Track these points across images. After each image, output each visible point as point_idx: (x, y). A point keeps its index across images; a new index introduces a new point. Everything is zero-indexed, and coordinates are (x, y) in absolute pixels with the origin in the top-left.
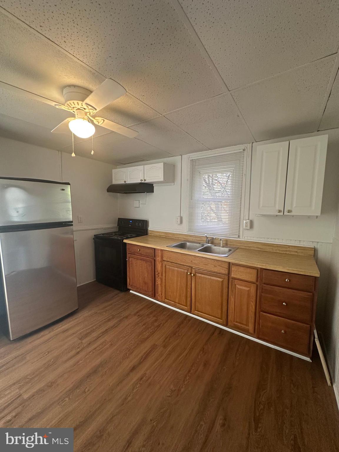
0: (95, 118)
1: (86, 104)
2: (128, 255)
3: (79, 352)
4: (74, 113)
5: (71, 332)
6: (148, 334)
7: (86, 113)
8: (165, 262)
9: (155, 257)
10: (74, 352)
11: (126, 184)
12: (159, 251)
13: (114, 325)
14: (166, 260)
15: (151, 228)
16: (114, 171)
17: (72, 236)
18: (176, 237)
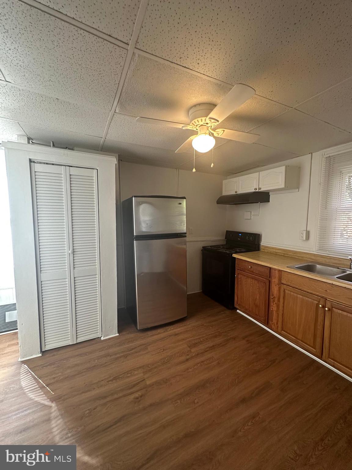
0: (216, 131)
1: (210, 118)
2: (237, 272)
3: (188, 359)
4: (196, 130)
5: (181, 337)
6: (259, 366)
7: (208, 127)
8: (285, 285)
9: (270, 277)
10: (183, 358)
11: (237, 194)
12: (277, 272)
13: (221, 343)
14: (285, 283)
15: (264, 242)
16: (224, 182)
17: (185, 246)
18: (298, 256)
